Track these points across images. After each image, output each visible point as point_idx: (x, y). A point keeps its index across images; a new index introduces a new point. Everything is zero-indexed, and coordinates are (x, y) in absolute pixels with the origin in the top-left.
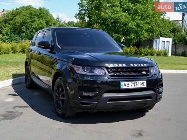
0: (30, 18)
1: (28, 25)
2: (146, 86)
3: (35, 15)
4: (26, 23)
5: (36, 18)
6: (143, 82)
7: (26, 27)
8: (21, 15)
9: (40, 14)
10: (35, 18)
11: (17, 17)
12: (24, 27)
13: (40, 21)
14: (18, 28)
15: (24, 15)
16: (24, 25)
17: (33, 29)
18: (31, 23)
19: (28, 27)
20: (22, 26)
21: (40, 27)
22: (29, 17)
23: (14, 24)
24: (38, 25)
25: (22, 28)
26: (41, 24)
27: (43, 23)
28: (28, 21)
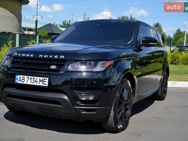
2: (47, 85)
6: (44, 78)
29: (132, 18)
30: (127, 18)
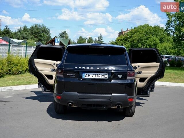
0: (146, 36)
1: (144, 42)
3: (150, 33)
4: (142, 40)
5: (151, 36)
7: (142, 44)
8: (138, 33)
9: (155, 31)
10: (149, 35)
11: (135, 35)
12: (140, 44)
13: (153, 38)
14: (135, 45)
15: (141, 33)
16: (140, 42)
17: (147, 46)
18: (146, 40)
19: (143, 44)
20: (139, 43)
21: (153, 43)
22: (144, 35)
23: (132, 41)
24: (151, 42)
25: (139, 44)
26: (155, 40)
27: (156, 40)
28: (143, 38)
29: (43, 26)
30: (40, 26)
